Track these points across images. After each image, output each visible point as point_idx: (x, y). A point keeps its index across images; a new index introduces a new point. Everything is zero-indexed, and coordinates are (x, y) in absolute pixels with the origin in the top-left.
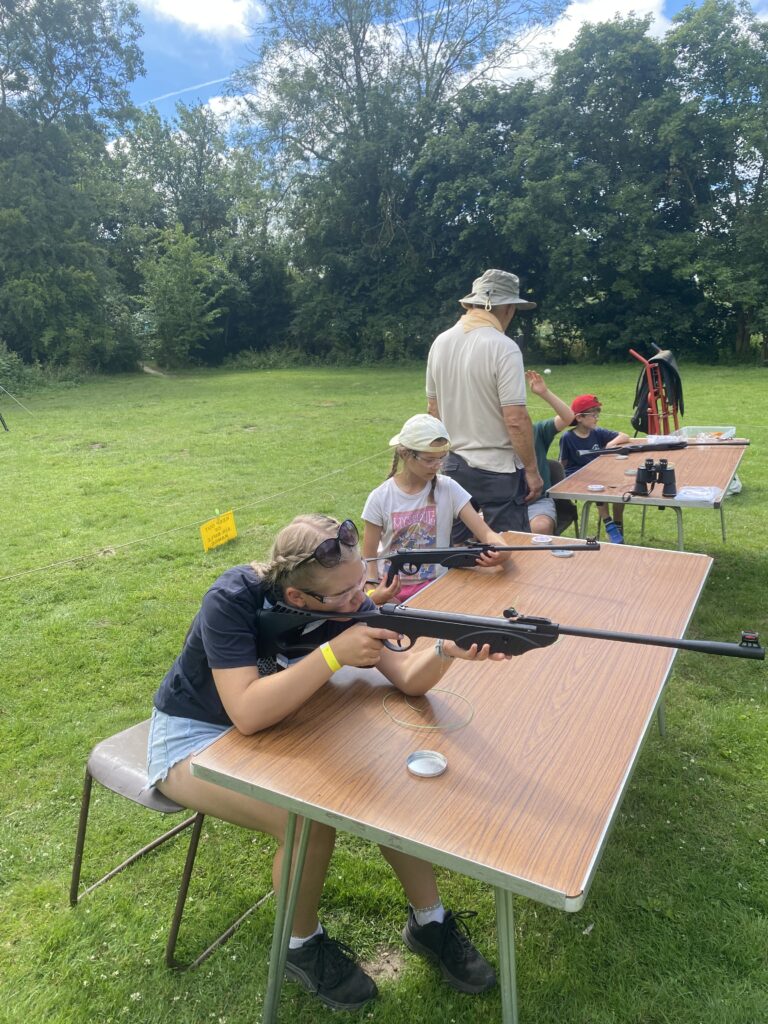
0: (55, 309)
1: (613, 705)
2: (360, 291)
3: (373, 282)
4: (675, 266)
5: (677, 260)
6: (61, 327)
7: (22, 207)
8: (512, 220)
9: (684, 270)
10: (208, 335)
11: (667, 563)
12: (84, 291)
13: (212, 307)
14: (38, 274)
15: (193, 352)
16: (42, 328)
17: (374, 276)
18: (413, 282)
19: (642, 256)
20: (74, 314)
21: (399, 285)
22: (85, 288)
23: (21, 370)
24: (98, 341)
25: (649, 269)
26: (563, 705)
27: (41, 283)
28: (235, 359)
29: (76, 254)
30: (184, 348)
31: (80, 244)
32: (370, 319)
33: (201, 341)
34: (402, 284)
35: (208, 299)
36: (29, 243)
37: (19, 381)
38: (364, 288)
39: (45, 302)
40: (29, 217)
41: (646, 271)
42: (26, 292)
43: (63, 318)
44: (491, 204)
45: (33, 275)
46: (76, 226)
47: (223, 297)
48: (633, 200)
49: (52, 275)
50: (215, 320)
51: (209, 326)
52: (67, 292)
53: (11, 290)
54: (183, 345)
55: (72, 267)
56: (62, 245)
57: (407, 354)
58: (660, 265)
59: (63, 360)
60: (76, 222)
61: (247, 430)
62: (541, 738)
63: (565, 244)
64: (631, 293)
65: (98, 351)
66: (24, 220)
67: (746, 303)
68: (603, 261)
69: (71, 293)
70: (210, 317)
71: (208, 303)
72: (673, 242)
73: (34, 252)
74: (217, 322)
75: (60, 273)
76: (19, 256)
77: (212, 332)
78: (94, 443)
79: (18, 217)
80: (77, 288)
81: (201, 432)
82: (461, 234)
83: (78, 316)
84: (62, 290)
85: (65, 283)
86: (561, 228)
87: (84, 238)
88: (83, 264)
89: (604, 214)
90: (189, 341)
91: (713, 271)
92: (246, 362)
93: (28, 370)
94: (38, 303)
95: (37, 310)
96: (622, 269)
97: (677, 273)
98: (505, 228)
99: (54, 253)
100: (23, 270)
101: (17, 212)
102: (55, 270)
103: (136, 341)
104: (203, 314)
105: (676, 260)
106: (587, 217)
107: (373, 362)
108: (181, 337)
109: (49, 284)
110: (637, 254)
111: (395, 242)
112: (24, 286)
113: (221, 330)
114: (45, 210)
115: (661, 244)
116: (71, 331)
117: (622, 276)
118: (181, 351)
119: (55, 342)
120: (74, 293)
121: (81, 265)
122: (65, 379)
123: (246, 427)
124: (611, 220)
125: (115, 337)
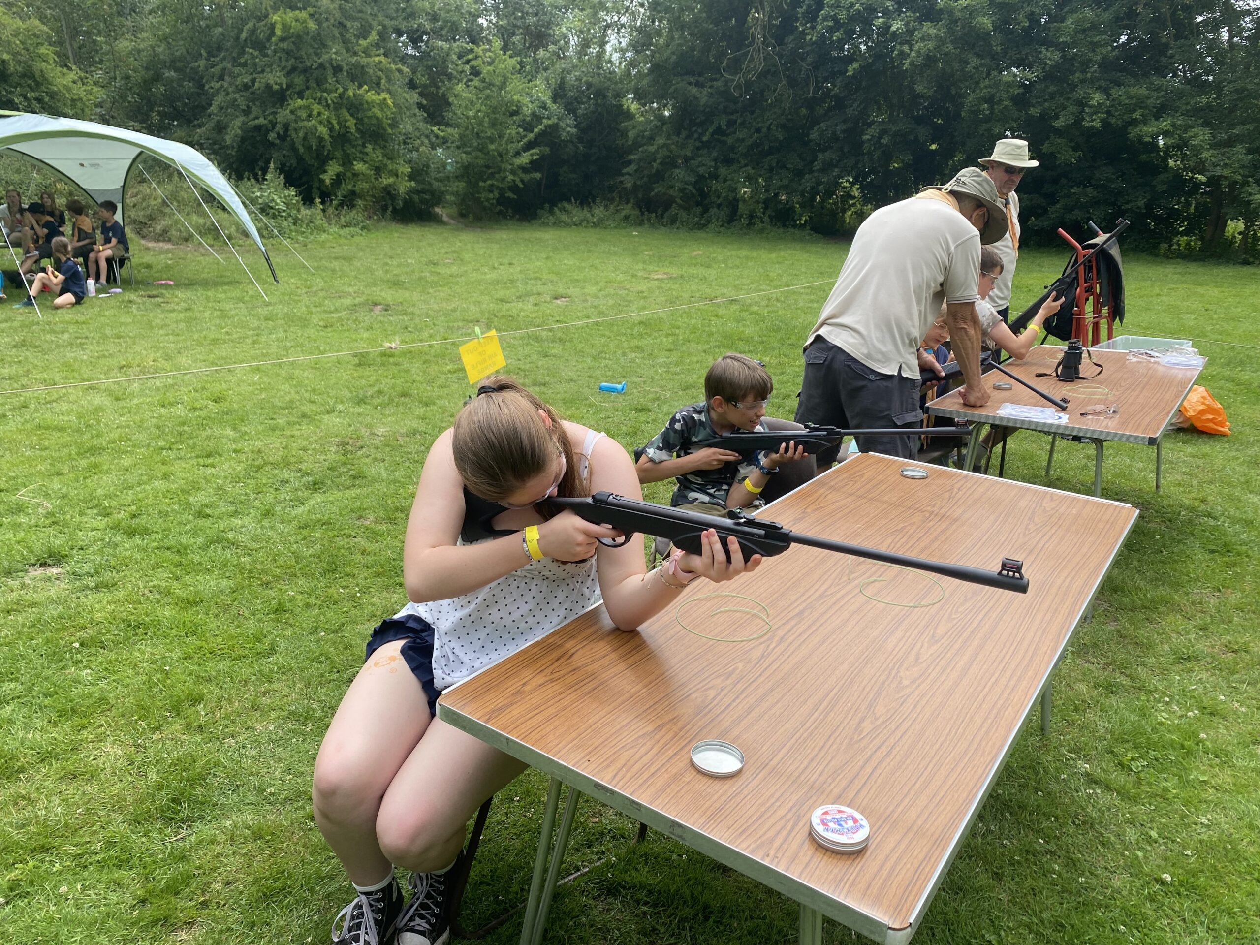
0: (341, 138)
1: (979, 688)
2: (712, 134)
3: (731, 123)
4: (1134, 123)
5: (1137, 115)
6: (347, 161)
7: (311, 10)
8: (918, 52)
9: (1145, 129)
10: (522, 181)
11: (1074, 511)
12: (378, 118)
13: (529, 146)
14: (325, 94)
15: (502, 200)
16: (323, 161)
17: (734, 117)
18: (783, 126)
19: (1091, 107)
20: (364, 146)
21: (764, 130)
22: (379, 114)
23: (299, 210)
24: (391, 180)
25: (1097, 124)
26: (914, 681)
27: (328, 106)
28: (551, 212)
29: (371, 71)
30: (491, 196)
31: (377, 59)
32: (723, 171)
33: (514, 188)
34: (769, 129)
35: (525, 136)
36: (316, 54)
37: (295, 224)
38: (719, 131)
39: (331, 129)
40: (319, 22)
41: (1093, 126)
42: (310, 116)
43: (351, 150)
44: (894, 28)
45: (319, 94)
46: (374, 37)
47: (542, 134)
48: (1084, 31)
49: (341, 96)
50: (532, 162)
51: (524, 169)
52: (357, 119)
53: (292, 112)
54: (491, 191)
55: (365, 87)
56: (354, 60)
57: (766, 219)
58: (1113, 120)
59: (349, 201)
60: (374, 33)
61: (558, 302)
62: (881, 720)
63: (986, 87)
64: (1069, 156)
65: (389, 193)
66: (312, 25)
67: (1226, 178)
68: (1035, 111)
69: (362, 119)
70: (524, 159)
71: (525, 140)
72: (1133, 91)
73: (321, 66)
74: (534, 165)
75: (351, 93)
76: (305, 71)
77: (526, 177)
78: (376, 304)
79: (305, 21)
80: (370, 114)
81: (502, 301)
82: (850, 68)
83: (369, 148)
84: (352, 115)
85: (356, 107)
86: (982, 65)
87: (382, 51)
88: (378, 84)
89: (1043, 49)
90: (498, 188)
91: (1185, 131)
92: (564, 218)
93: (305, 212)
94: (323, 130)
95: (321, 139)
96: (1059, 123)
97: (1133, 133)
98: (908, 61)
99: (345, 68)
100: (308, 88)
101: (303, 15)
102: (345, 89)
103: (436, 184)
104: (517, 154)
105: (1134, 116)
106: (1020, 53)
107: (722, 226)
108: (489, 182)
109: (337, 107)
110: (1082, 104)
111: (763, 74)
112: (307, 107)
113: (538, 175)
114: (338, 15)
115: (1116, 92)
116: (359, 166)
117: (1058, 132)
118: (488, 200)
119: (338, 180)
120: (366, 120)
121: (376, 85)
122: (348, 225)
123: (556, 298)
124: (1052, 56)
125: (411, 177)
